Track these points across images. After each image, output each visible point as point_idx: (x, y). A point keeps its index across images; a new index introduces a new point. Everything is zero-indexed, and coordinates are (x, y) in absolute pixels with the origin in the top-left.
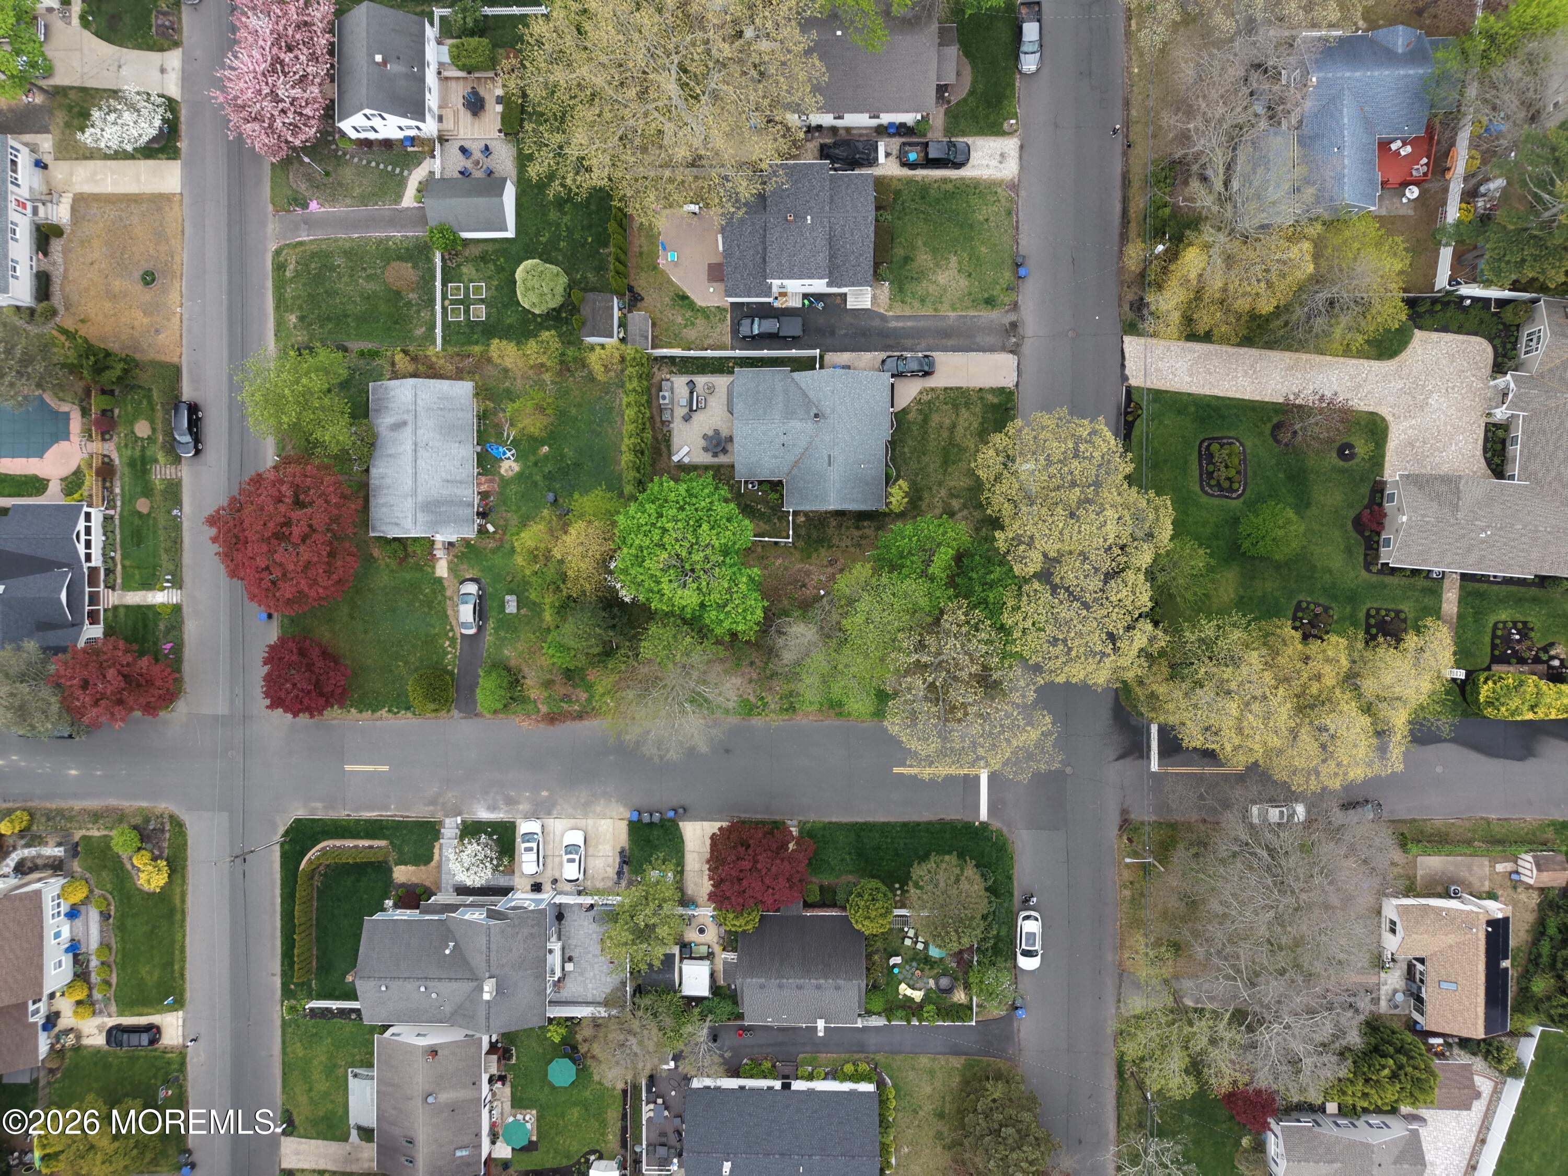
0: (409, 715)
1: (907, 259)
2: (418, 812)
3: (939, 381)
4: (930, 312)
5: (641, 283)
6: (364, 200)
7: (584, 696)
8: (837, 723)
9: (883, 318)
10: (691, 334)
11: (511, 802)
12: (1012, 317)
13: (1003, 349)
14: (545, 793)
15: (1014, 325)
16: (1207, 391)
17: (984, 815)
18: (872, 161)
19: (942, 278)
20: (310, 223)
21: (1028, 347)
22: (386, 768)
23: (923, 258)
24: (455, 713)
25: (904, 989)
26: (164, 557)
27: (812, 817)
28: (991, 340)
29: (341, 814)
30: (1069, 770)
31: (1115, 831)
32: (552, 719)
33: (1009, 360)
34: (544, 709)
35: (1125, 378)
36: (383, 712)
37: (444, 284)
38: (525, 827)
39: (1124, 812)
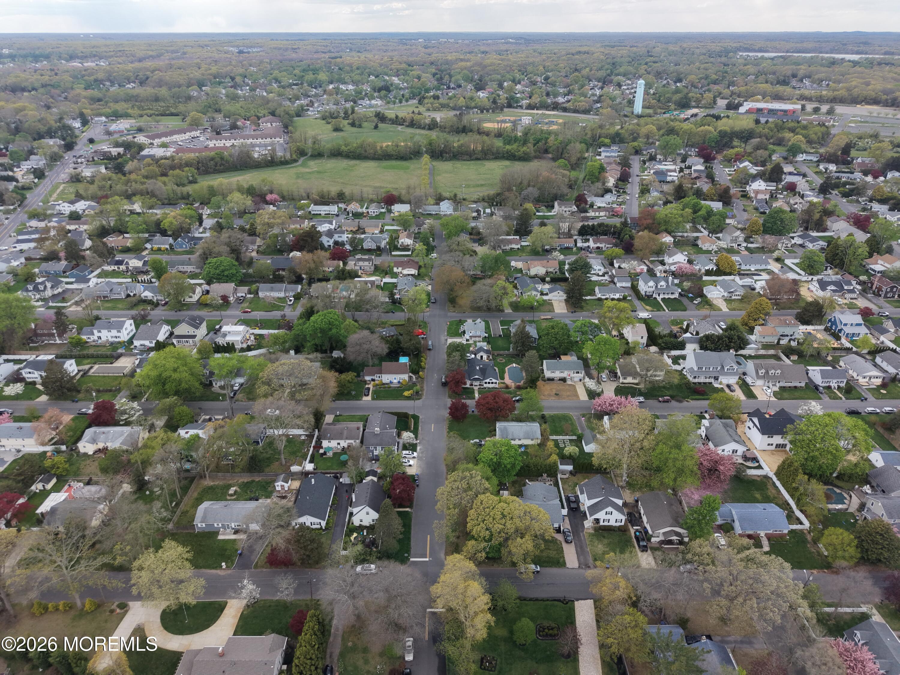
1: (604, 537)
2: (420, 436)
3: (564, 545)
4: (588, 543)
5: (579, 476)
9: (583, 531)
10: (566, 486)
11: (422, 453)
12: (592, 566)
13: (580, 564)
14: (424, 459)
15: (589, 567)
17: (412, 559)
18: (633, 526)
19: (600, 546)
20: (579, 419)
21: (581, 571)
23: (606, 541)
25: (355, 535)
27: (414, 515)
28: (582, 560)
29: (420, 424)
33: (576, 565)
35: (577, 600)
38: (415, 454)
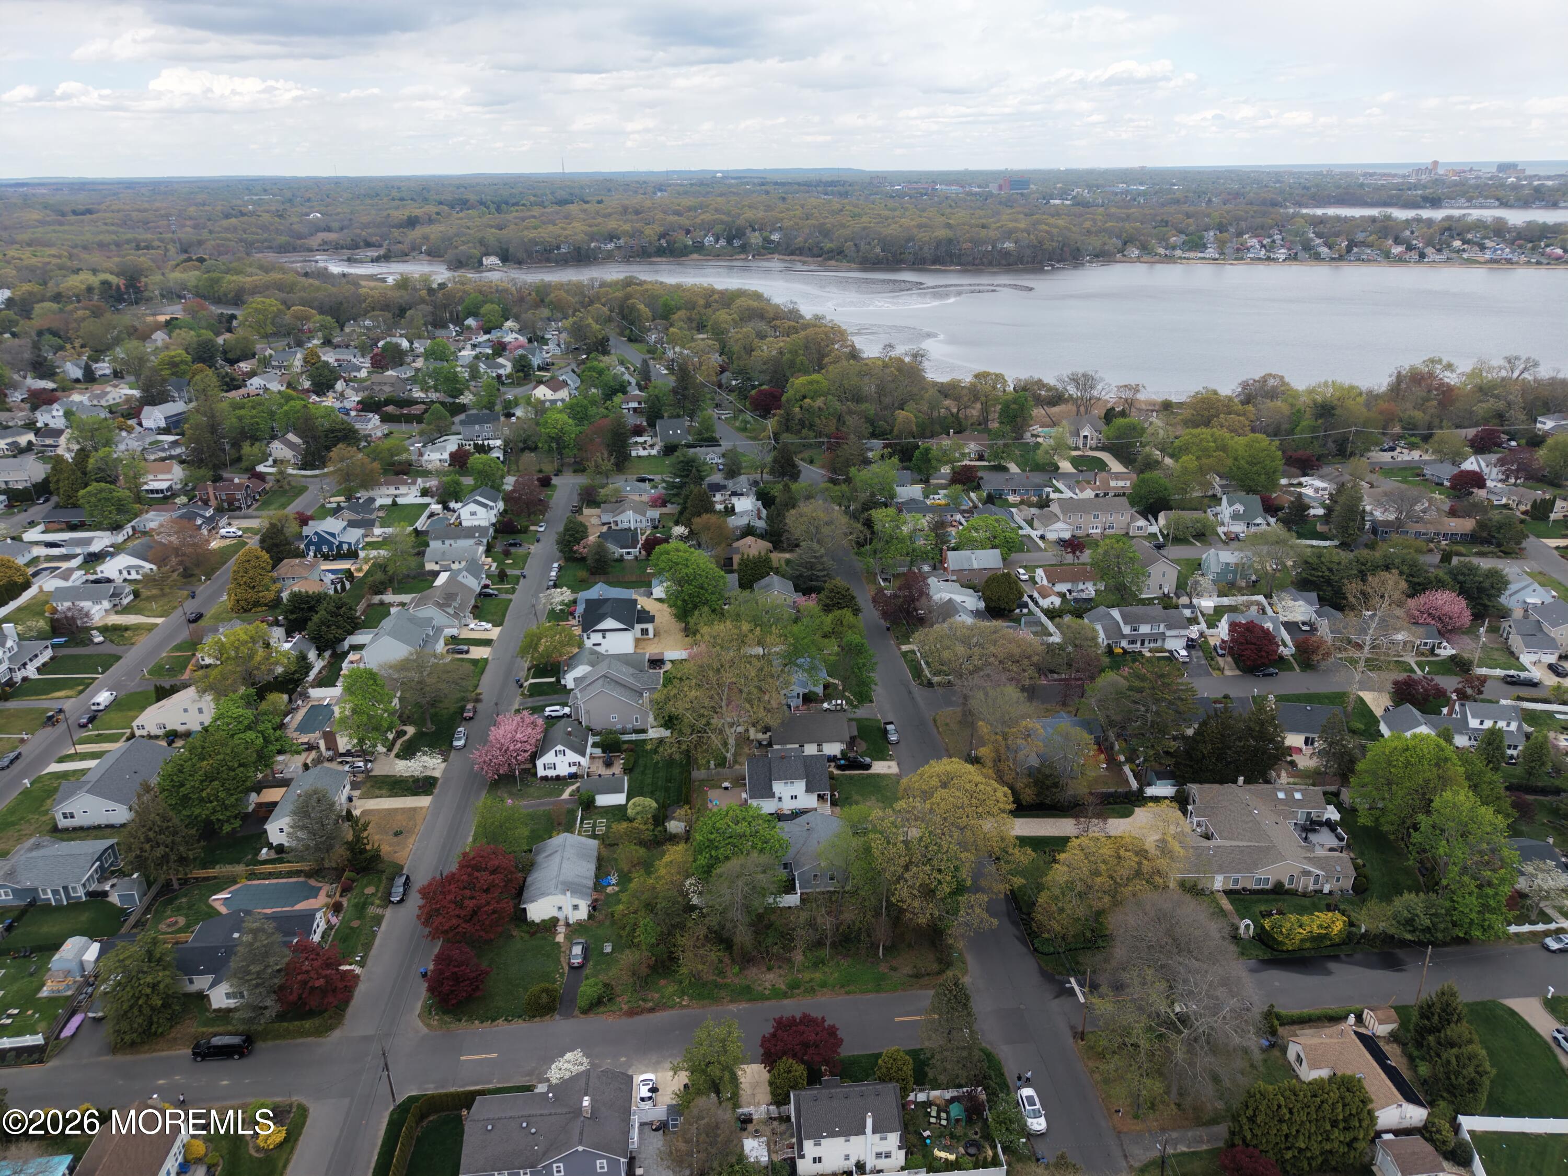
0: (520, 1021)
2: (516, 1082)
6: (539, 798)
7: (657, 996)
8: (847, 997)
14: (623, 1059)
16: (1032, 834)
22: (495, 1055)
24: (557, 1017)
26: (360, 947)
29: (449, 1090)
30: (1022, 1007)
31: (1071, 1040)
32: (632, 1013)
34: (625, 1007)
36: (500, 1021)
37: (581, 822)
39: (1072, 1028)
